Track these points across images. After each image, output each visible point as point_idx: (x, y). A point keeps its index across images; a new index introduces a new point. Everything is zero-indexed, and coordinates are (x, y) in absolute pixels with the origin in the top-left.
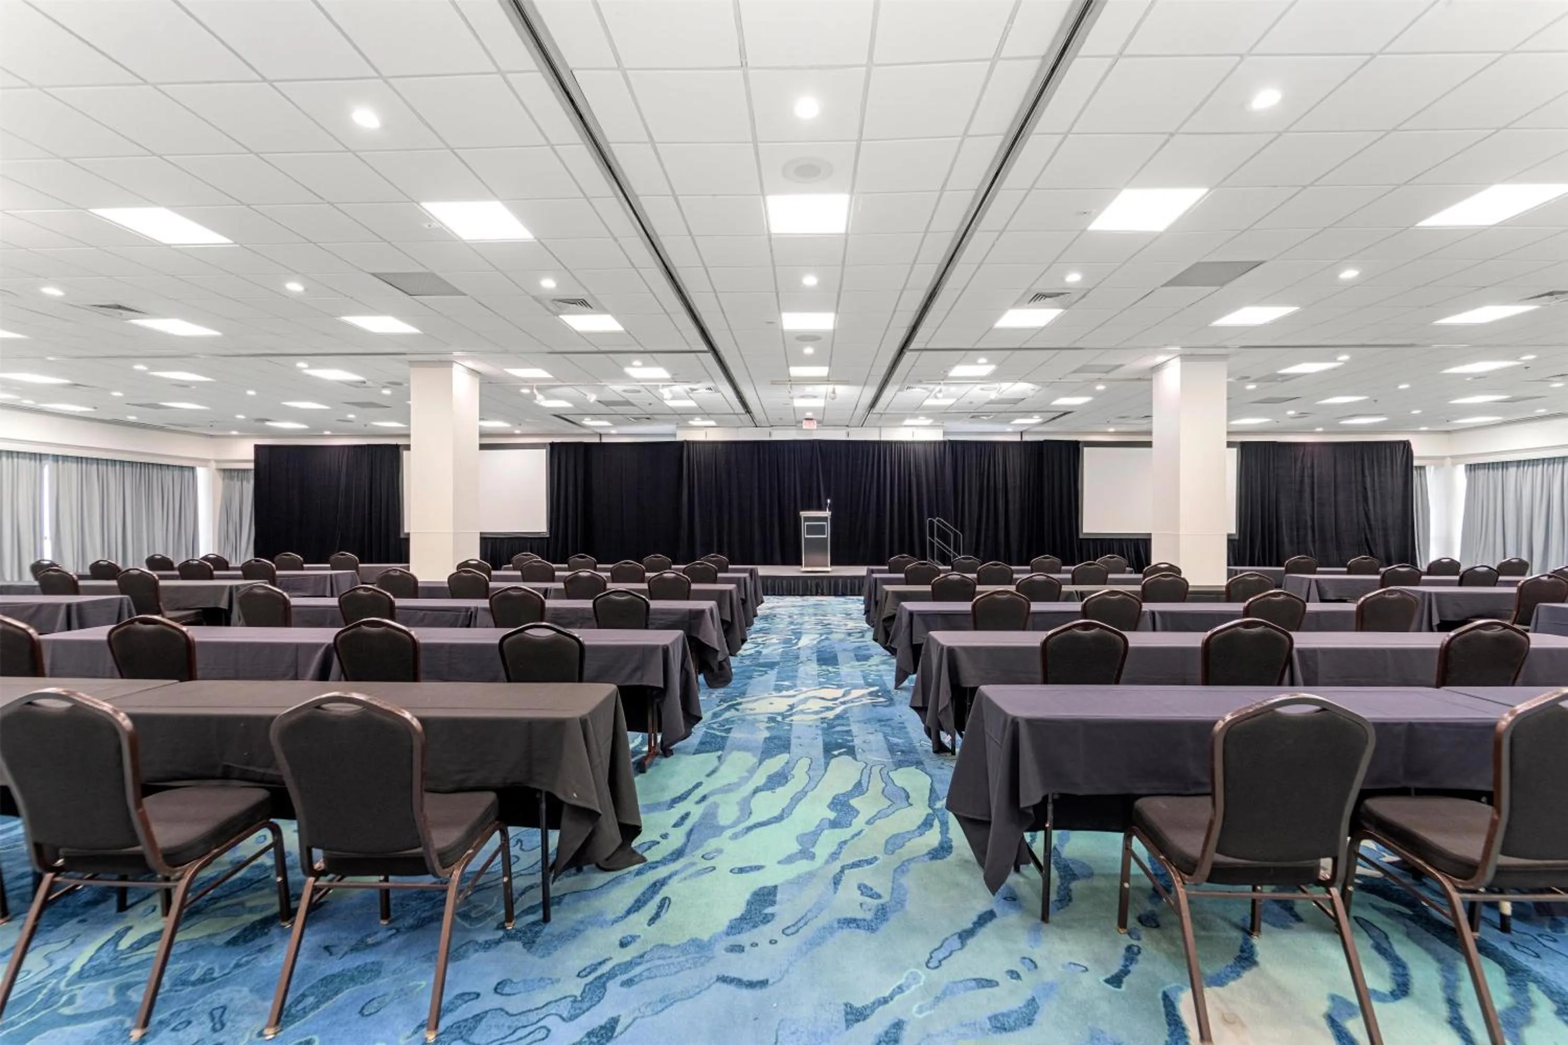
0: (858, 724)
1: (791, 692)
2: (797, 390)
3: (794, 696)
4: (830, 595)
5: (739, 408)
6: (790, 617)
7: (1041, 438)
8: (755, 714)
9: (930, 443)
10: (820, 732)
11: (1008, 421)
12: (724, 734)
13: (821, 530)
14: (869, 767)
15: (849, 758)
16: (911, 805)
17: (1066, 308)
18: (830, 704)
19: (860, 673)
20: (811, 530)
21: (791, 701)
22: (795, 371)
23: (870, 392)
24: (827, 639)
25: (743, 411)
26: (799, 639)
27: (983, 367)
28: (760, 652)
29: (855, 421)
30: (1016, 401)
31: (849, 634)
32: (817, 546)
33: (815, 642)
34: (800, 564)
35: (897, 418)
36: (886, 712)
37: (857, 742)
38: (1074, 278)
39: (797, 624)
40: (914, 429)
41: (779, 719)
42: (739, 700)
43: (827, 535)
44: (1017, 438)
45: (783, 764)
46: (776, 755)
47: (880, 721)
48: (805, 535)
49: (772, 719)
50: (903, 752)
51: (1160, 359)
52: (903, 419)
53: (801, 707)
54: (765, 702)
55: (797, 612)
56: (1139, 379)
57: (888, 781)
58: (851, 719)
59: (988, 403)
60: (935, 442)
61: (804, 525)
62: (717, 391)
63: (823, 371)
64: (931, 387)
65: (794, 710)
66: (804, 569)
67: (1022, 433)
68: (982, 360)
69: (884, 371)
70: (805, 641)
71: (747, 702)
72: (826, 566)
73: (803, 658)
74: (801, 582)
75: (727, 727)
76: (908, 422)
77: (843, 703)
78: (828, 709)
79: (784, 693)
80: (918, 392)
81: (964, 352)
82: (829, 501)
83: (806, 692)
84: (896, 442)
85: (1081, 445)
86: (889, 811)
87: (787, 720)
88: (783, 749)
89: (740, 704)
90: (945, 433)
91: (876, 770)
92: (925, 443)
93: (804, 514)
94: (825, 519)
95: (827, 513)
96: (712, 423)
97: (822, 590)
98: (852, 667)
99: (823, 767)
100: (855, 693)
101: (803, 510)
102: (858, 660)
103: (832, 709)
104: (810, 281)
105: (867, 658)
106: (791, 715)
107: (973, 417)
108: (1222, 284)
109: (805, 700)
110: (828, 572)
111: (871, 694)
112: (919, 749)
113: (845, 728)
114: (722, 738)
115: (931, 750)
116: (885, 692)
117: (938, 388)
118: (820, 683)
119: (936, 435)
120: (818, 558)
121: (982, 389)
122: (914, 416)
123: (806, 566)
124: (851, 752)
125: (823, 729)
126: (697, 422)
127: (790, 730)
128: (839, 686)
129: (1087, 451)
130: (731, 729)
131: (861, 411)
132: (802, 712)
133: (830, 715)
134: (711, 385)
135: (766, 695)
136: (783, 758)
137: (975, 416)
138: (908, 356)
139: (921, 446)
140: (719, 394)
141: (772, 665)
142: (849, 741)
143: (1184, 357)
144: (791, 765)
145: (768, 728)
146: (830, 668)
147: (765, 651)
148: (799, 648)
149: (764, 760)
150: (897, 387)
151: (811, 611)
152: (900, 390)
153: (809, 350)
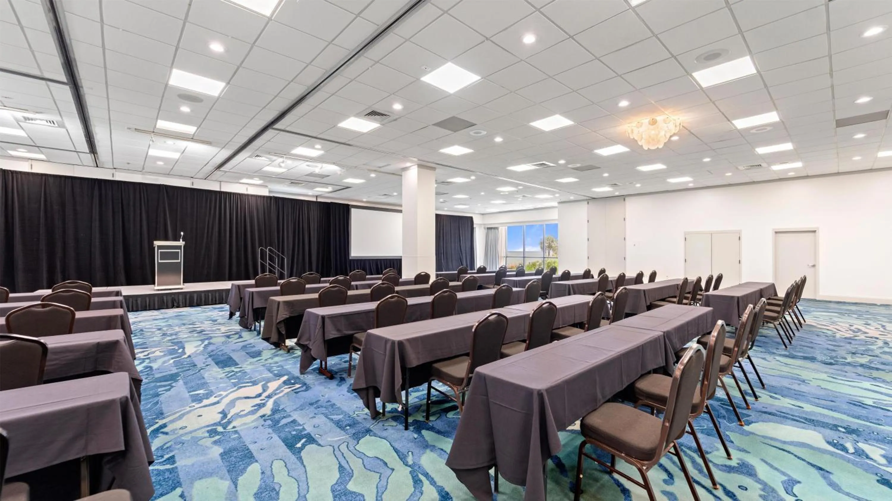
0: (296, 412)
1: (212, 400)
2: (160, 141)
3: (218, 402)
4: (186, 307)
5: (84, 146)
6: (159, 329)
7: (329, 201)
8: (191, 432)
9: (260, 197)
10: (270, 430)
11: (312, 188)
12: (168, 467)
13: (175, 256)
14: (337, 449)
15: (314, 446)
16: (393, 470)
17: (383, 125)
18: (257, 401)
19: (262, 368)
20: (164, 256)
21: (220, 407)
22: (162, 124)
23: (225, 154)
24: (210, 344)
25: (87, 150)
26: (184, 348)
27: (316, 151)
28: (151, 368)
29: (200, 175)
30: (323, 176)
31: (228, 337)
32: (172, 269)
33: (201, 348)
34: (154, 283)
35: (237, 177)
36: (309, 395)
37: (309, 429)
38: (397, 107)
39: (171, 335)
40: (247, 186)
41: (220, 429)
42: (161, 422)
43: (181, 260)
44: (314, 199)
45: (260, 477)
46: (245, 469)
47: (311, 404)
48: (158, 260)
49: (213, 432)
50: (350, 425)
51: (408, 164)
52: (241, 178)
53: (233, 412)
54: (192, 416)
55: (164, 324)
56: (393, 174)
57: (361, 455)
58: (288, 410)
59: (307, 175)
60: (264, 197)
61: (157, 253)
62: (62, 125)
63: (191, 129)
64: (274, 158)
65: (229, 416)
66: (157, 288)
67: (317, 197)
68: (318, 146)
69: (245, 140)
70: (190, 349)
71: (172, 421)
72: (180, 284)
73: (200, 365)
74: (156, 299)
75: (166, 457)
76: (244, 181)
77: (269, 397)
78: (260, 406)
79: (206, 402)
80: (263, 160)
81: (309, 138)
82: (182, 233)
83: (227, 396)
84: (234, 194)
85: (350, 207)
86: (383, 482)
87: (230, 427)
88: (247, 460)
89: (164, 426)
90: (270, 192)
91: (343, 447)
92: (256, 197)
93: (157, 243)
94: (179, 247)
95: (181, 243)
96: (42, 157)
97: (178, 303)
98: (251, 363)
99: (299, 464)
100: (273, 386)
101: (156, 240)
102: (253, 357)
103: (264, 405)
104: (217, 47)
105: (258, 354)
106: (229, 422)
107: (292, 183)
108: (455, 132)
109: (232, 403)
110: (182, 289)
111: (285, 383)
112: (358, 419)
113: (289, 420)
114: (171, 471)
115: (370, 418)
116: (297, 380)
117: (281, 160)
118: (235, 385)
119: (264, 192)
120: (172, 278)
121: (308, 166)
122: (251, 177)
123: (158, 285)
124: (311, 440)
125: (270, 427)
126: (22, 152)
127: (240, 437)
128: (255, 383)
129: (353, 211)
130: (173, 457)
131: (210, 168)
132: (238, 415)
133: (267, 410)
134: (56, 118)
135: (188, 409)
136: (254, 469)
137: (294, 182)
138: (270, 133)
139: (254, 198)
140: (63, 130)
141: (173, 377)
142: (301, 431)
143: (420, 166)
144: (268, 473)
145: (215, 442)
146: (233, 368)
147: (155, 366)
148: (189, 356)
149: (237, 479)
150: (249, 154)
151: (176, 321)
152: (249, 157)
153: (185, 109)
